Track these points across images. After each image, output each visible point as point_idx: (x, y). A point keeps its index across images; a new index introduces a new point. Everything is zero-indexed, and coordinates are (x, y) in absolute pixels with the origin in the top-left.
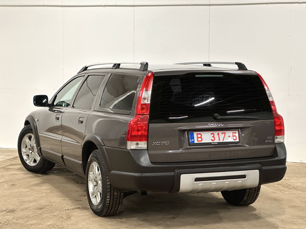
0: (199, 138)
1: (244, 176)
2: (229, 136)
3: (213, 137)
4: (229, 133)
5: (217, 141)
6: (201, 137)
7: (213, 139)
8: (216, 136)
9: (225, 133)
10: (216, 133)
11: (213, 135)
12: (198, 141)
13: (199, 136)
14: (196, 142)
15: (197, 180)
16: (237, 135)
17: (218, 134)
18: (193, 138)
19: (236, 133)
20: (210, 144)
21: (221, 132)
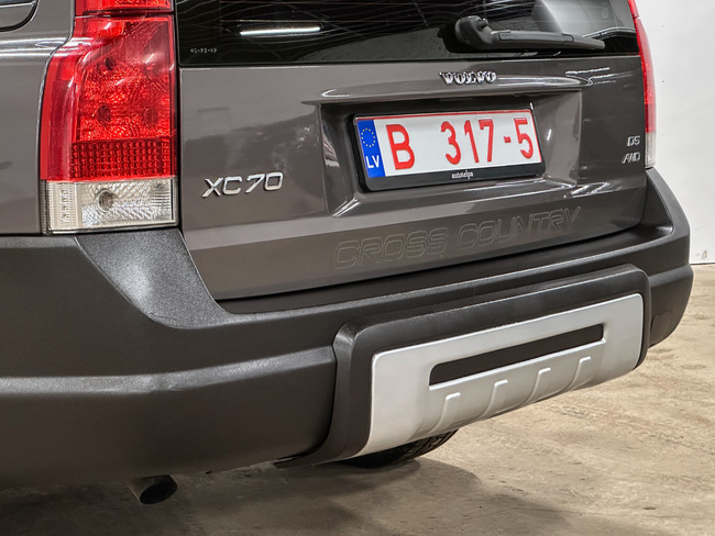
0: (401, 147)
1: (594, 333)
2: (508, 140)
4: (504, 122)
5: (467, 163)
6: (405, 146)
7: (453, 155)
8: (462, 139)
9: (490, 124)
10: (457, 120)
11: (448, 133)
12: (399, 165)
13: (399, 138)
14: (390, 170)
15: (442, 373)
16: (529, 129)
17: (468, 127)
18: (377, 151)
19: (525, 122)
21: (475, 118)
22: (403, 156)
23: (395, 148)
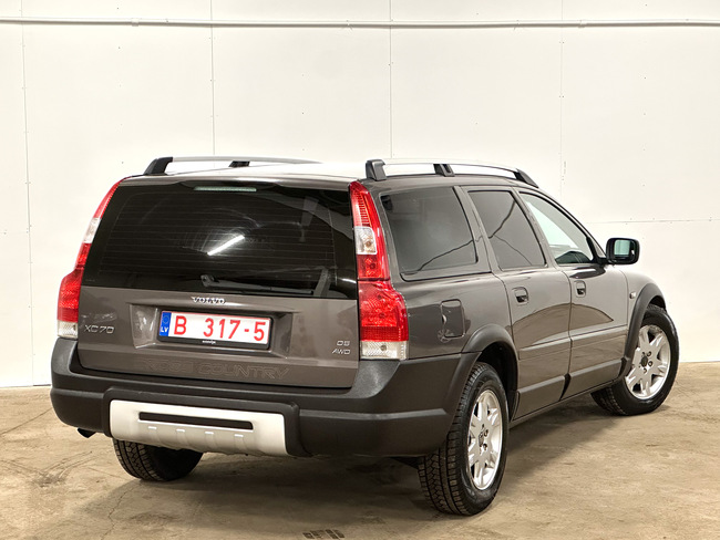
0: (180, 325)
1: (248, 425)
2: (247, 330)
3: (210, 327)
4: (248, 323)
5: (216, 336)
6: (183, 326)
7: (208, 331)
8: (217, 327)
9: (238, 322)
10: (217, 319)
11: (209, 323)
12: (176, 332)
13: (181, 322)
14: (171, 334)
15: (144, 416)
16: (266, 328)
17: (222, 322)
18: (168, 326)
19: (264, 324)
20: (198, 342)
21: (228, 319)
22: (180, 329)
23: (177, 325)
